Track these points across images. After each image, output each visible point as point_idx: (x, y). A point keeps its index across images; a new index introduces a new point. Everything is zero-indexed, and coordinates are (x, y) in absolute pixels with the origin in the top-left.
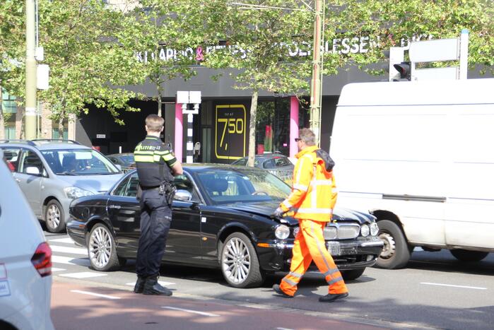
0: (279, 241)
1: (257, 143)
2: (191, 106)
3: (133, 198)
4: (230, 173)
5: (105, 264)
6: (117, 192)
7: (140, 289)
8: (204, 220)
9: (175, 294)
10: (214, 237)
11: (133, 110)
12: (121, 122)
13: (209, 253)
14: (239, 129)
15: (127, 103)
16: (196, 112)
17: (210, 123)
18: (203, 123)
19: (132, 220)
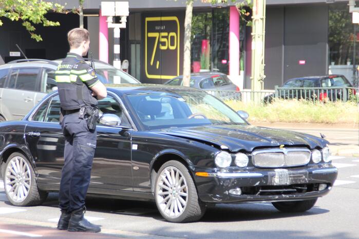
0: (220, 169)
1: (192, 60)
2: (117, 19)
3: (55, 124)
4: (164, 94)
5: (23, 198)
6: (36, 118)
7: (65, 225)
8: (135, 147)
9: (103, 231)
10: (147, 166)
11: (52, 24)
12: (39, 38)
13: (142, 184)
14: (172, 44)
15: (45, 16)
16: (123, 25)
17: (139, 38)
18: (131, 38)
19: (53, 148)
